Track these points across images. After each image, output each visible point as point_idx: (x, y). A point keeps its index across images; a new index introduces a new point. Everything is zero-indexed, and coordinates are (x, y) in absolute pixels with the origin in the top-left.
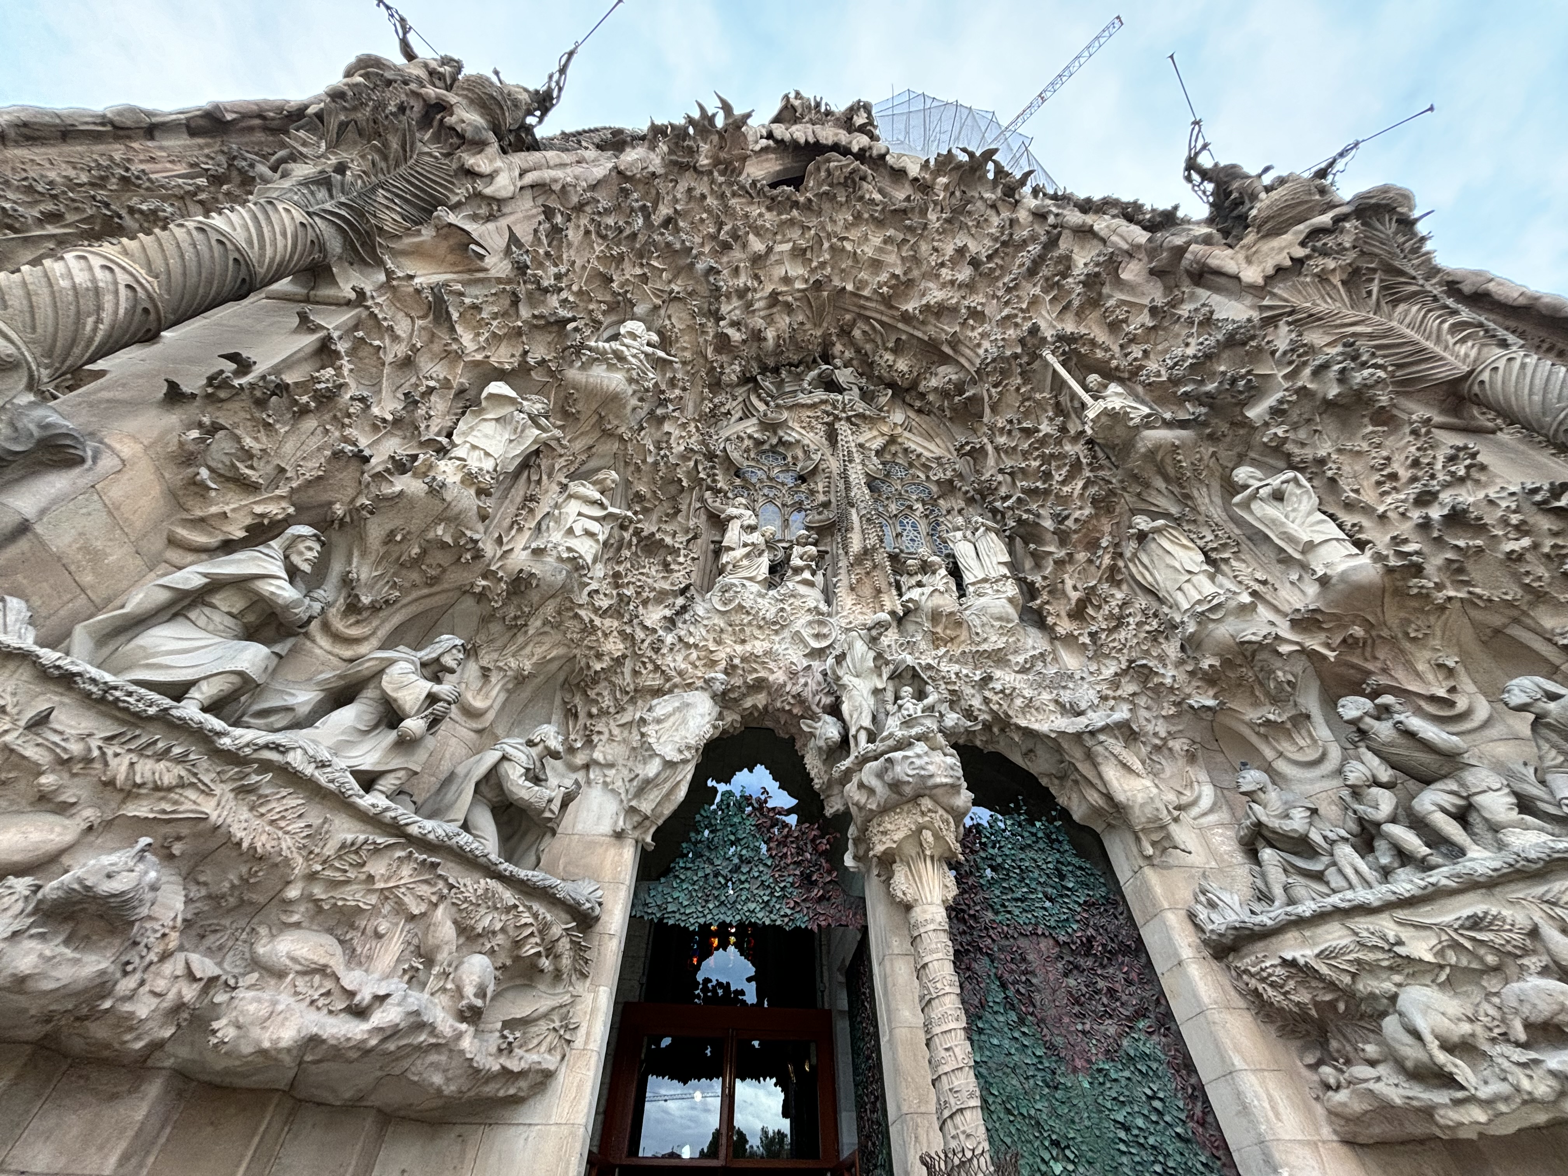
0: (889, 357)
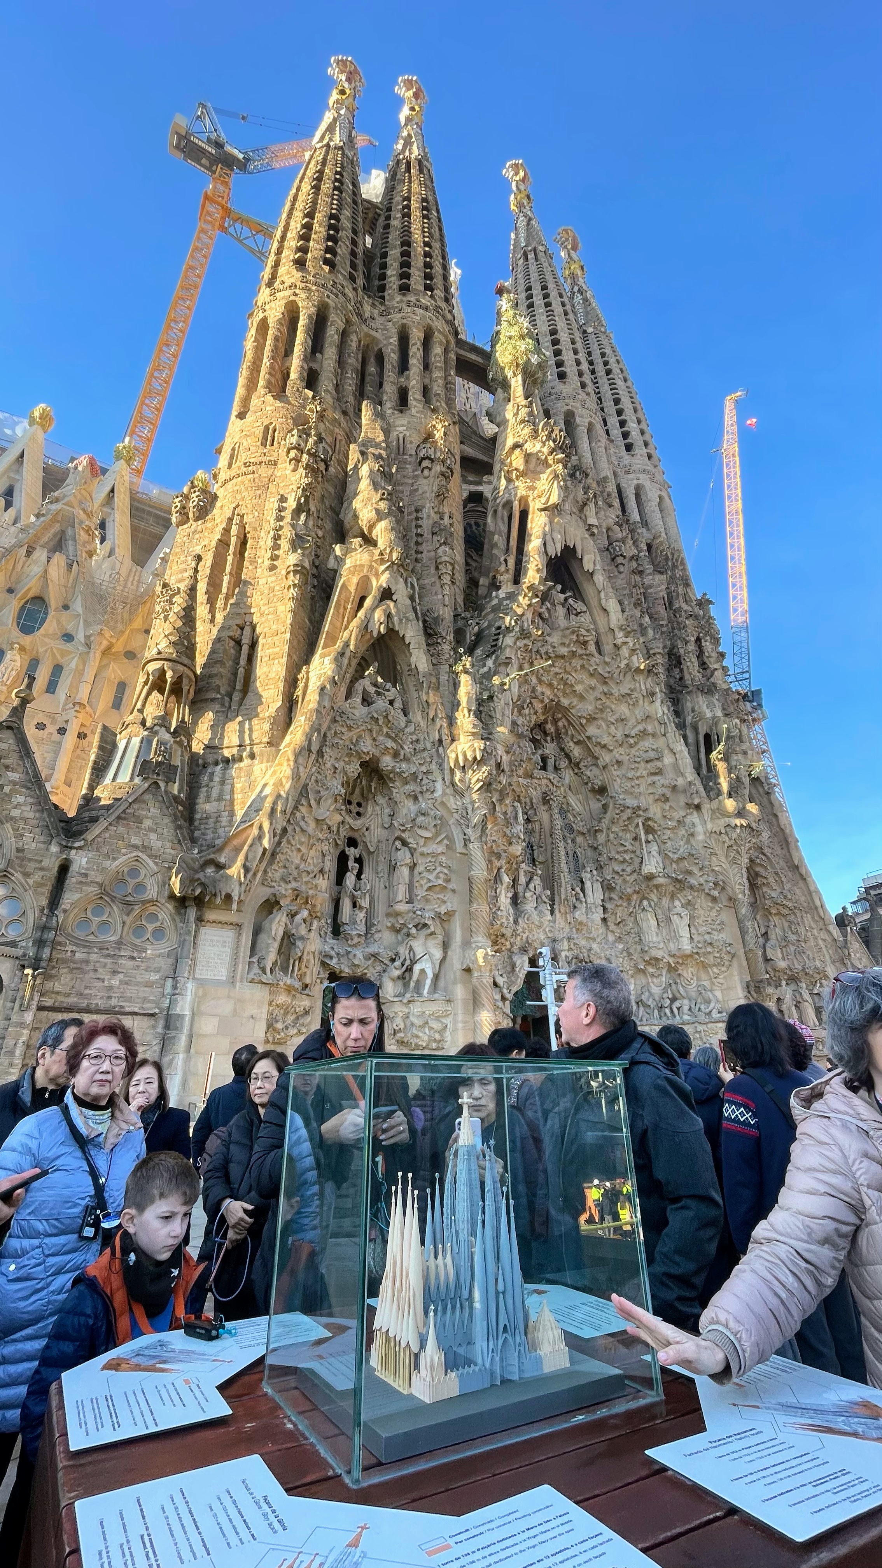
0: (571, 744)
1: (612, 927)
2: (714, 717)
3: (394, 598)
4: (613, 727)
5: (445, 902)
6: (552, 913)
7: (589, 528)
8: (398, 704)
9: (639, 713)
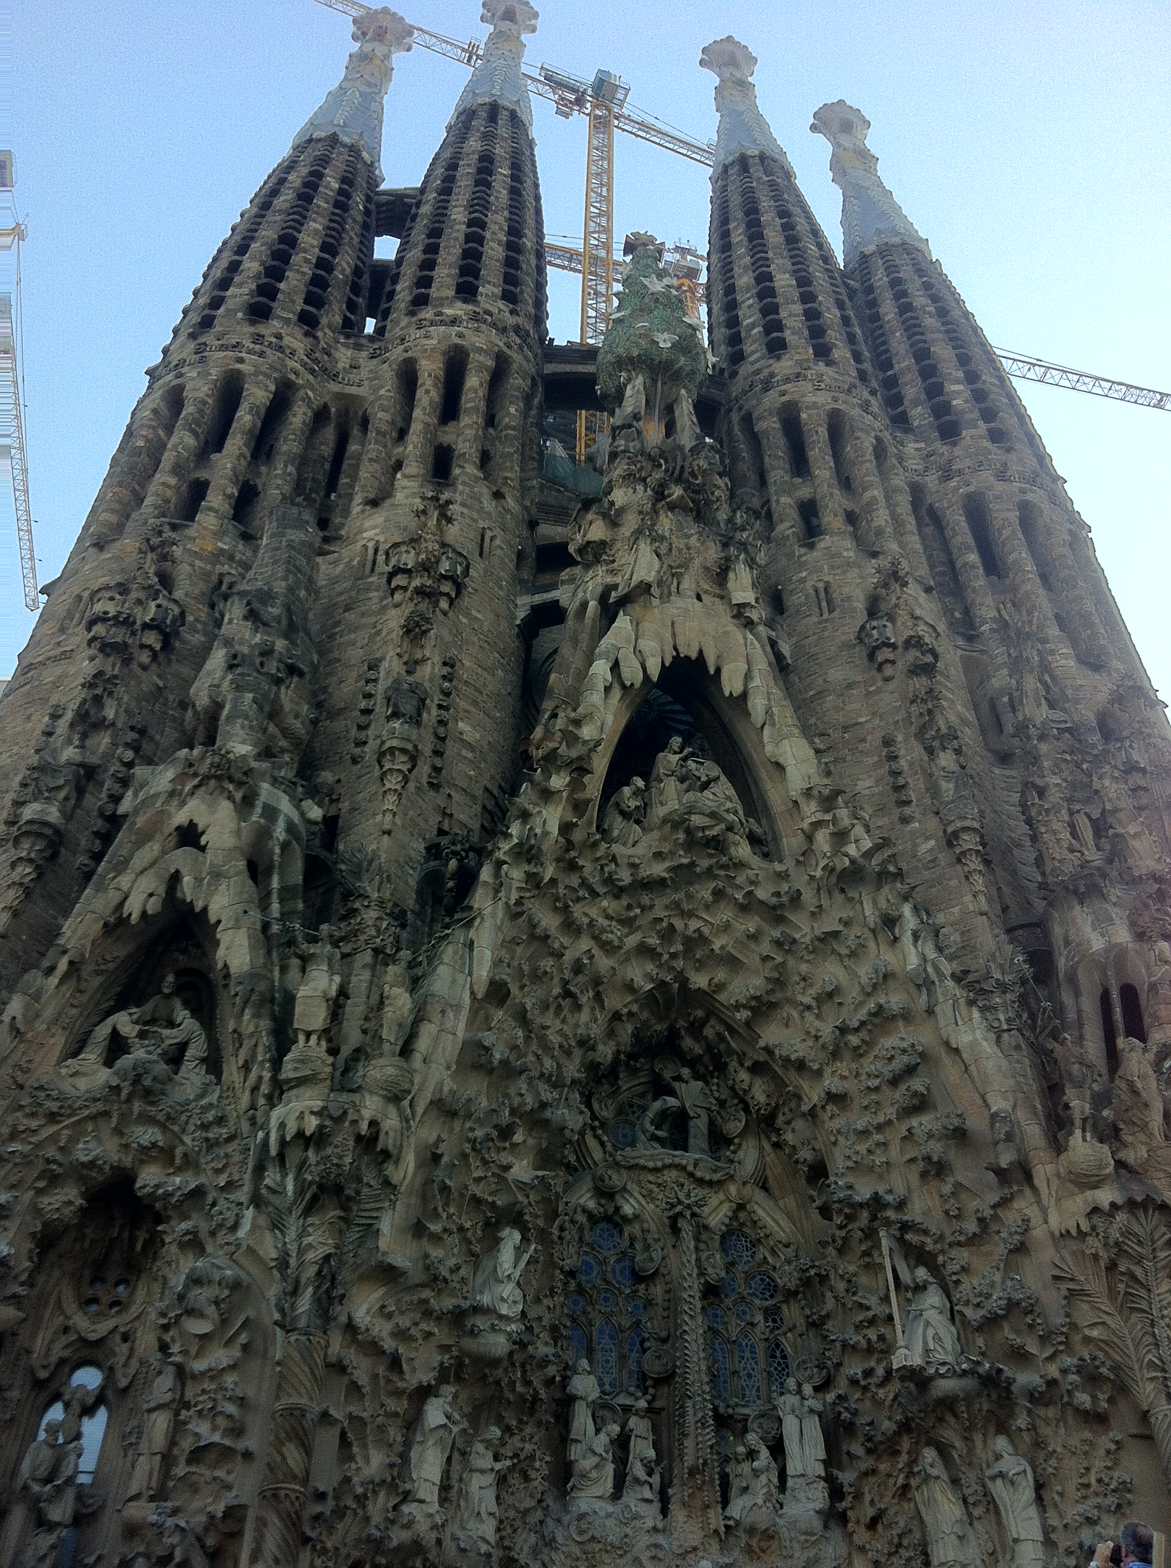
1: (862, 1536)
2: (1110, 947)
3: (203, 841)
4: (810, 1017)
5: (228, 1487)
6: (665, 1511)
7: (739, 612)
8: (196, 1050)
9: (864, 971)
